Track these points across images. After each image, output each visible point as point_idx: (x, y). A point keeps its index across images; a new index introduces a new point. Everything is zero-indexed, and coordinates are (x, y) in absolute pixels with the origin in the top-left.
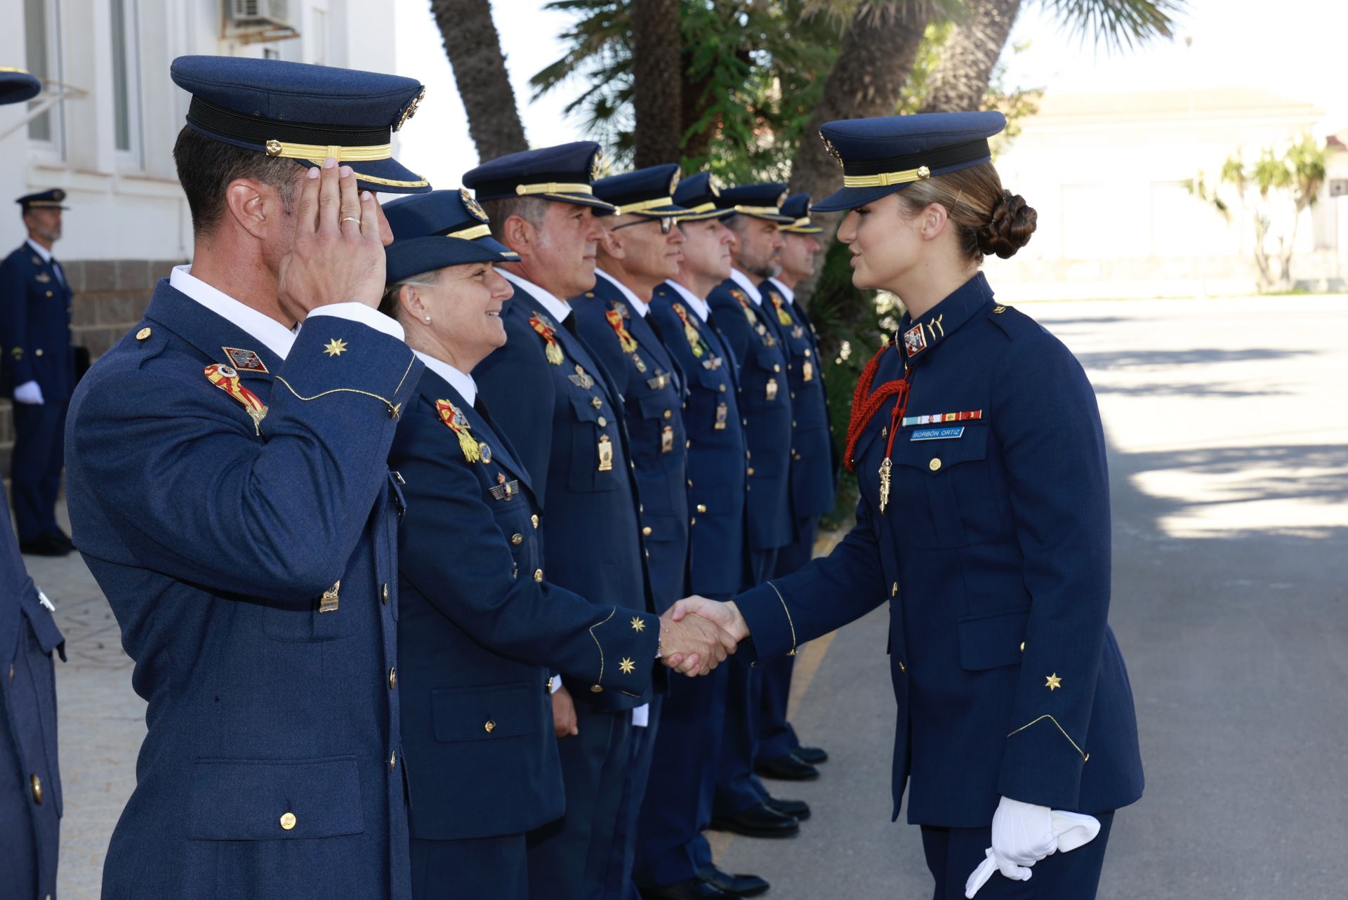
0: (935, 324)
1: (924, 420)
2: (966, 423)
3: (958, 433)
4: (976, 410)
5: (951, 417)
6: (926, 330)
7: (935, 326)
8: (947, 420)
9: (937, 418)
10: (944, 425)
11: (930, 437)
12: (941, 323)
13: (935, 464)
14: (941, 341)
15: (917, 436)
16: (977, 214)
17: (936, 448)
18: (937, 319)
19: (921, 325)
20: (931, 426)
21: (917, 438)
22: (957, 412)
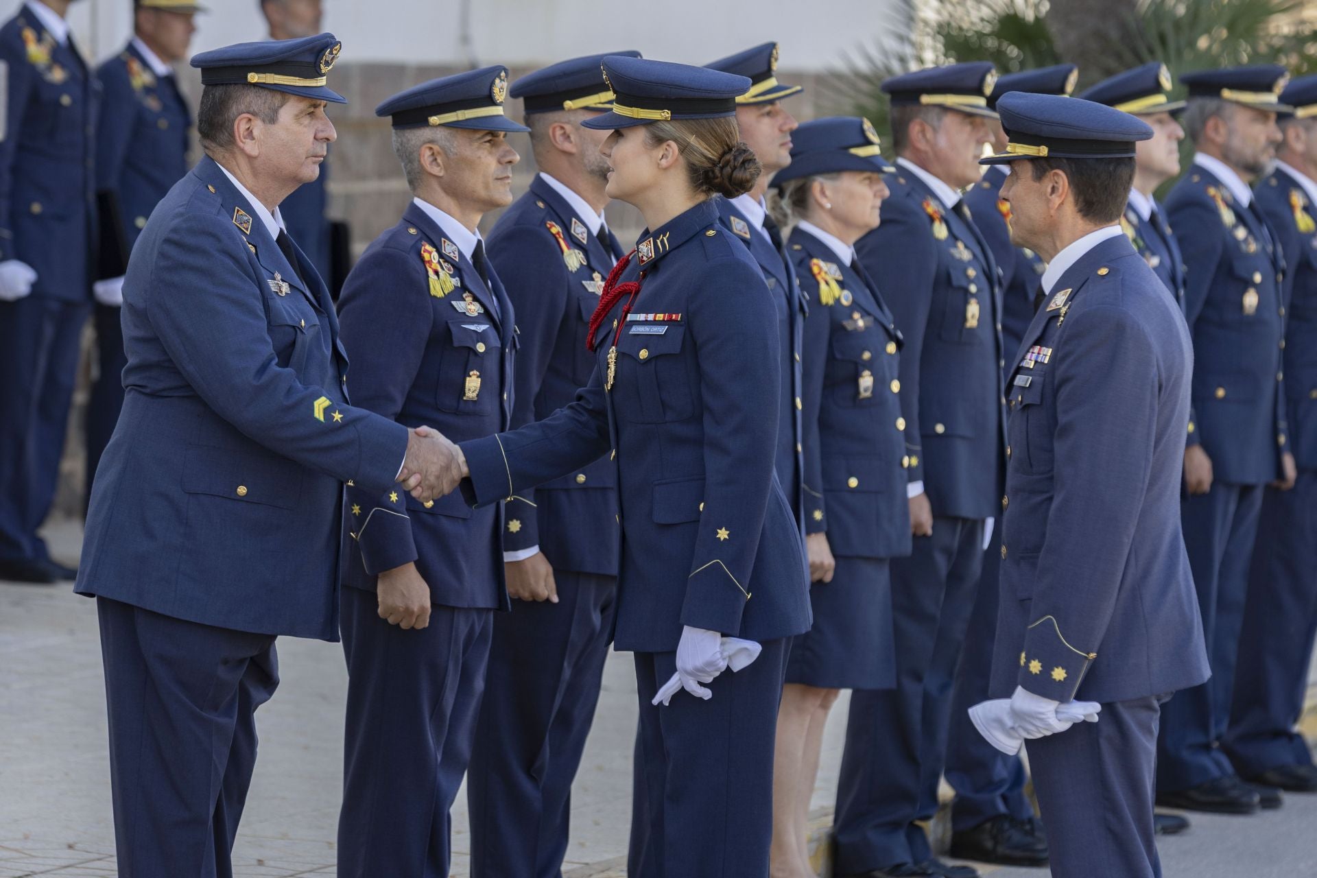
0: (663, 240)
1: (642, 317)
2: (669, 322)
3: (662, 330)
4: (677, 313)
5: (660, 317)
6: (655, 243)
7: (662, 241)
8: (657, 319)
9: (651, 317)
10: (655, 323)
11: (642, 332)
12: (667, 239)
13: (644, 354)
14: (666, 254)
15: (635, 330)
16: (706, 157)
17: (646, 341)
18: (664, 236)
19: (652, 239)
20: (646, 323)
21: (634, 331)
22: (665, 313)
